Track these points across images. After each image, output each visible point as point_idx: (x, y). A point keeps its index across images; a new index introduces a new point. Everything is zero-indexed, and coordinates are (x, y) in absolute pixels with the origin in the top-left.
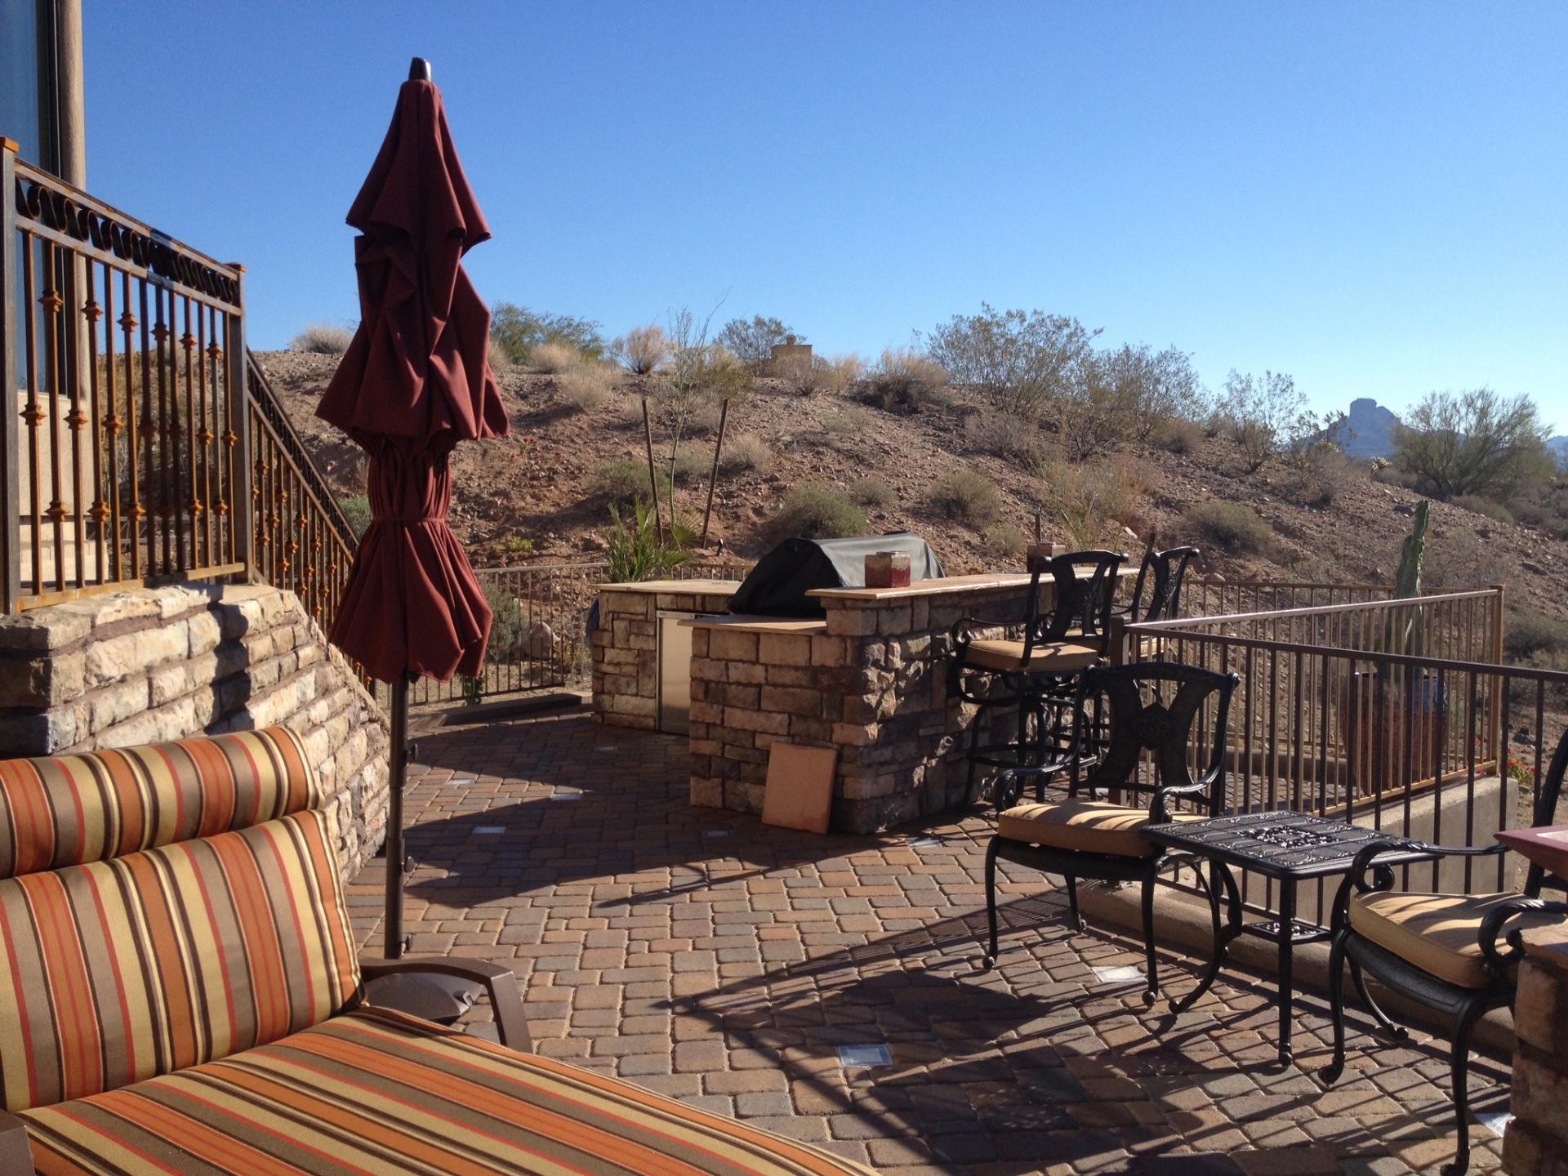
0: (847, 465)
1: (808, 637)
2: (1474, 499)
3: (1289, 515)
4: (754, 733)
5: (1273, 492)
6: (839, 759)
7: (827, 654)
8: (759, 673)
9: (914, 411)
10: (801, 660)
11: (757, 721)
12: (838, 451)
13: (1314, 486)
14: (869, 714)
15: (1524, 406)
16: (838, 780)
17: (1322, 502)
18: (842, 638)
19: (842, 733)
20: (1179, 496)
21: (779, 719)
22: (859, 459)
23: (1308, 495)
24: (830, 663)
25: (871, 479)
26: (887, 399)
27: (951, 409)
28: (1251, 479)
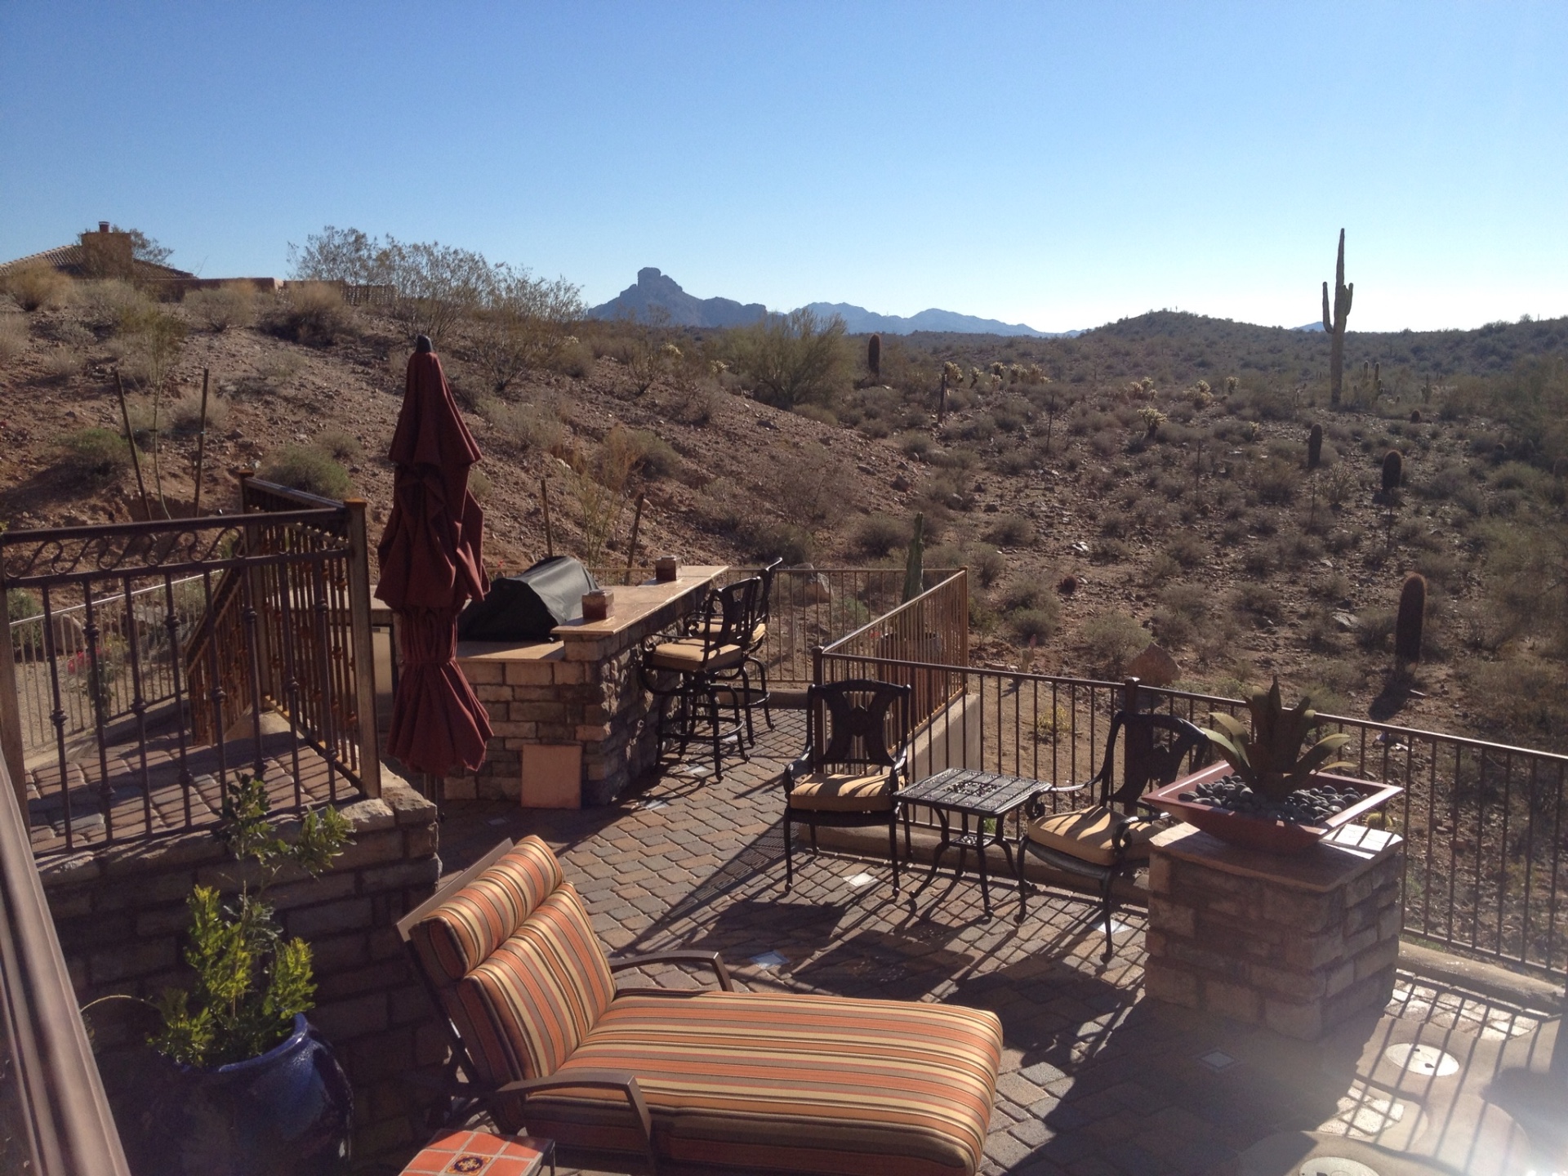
0: (302, 414)
1: (549, 661)
2: (813, 409)
3: (683, 435)
4: (504, 739)
5: (662, 412)
6: (584, 752)
7: (567, 675)
8: (506, 693)
9: (329, 343)
10: (546, 681)
11: (509, 729)
12: (286, 399)
13: (695, 406)
14: (605, 716)
15: (836, 323)
16: (585, 768)
17: (702, 421)
18: (581, 663)
19: (583, 733)
20: (592, 424)
21: (527, 728)
22: (312, 410)
23: (690, 414)
24: (572, 681)
25: (332, 430)
26: (302, 332)
27: (366, 340)
28: (642, 402)
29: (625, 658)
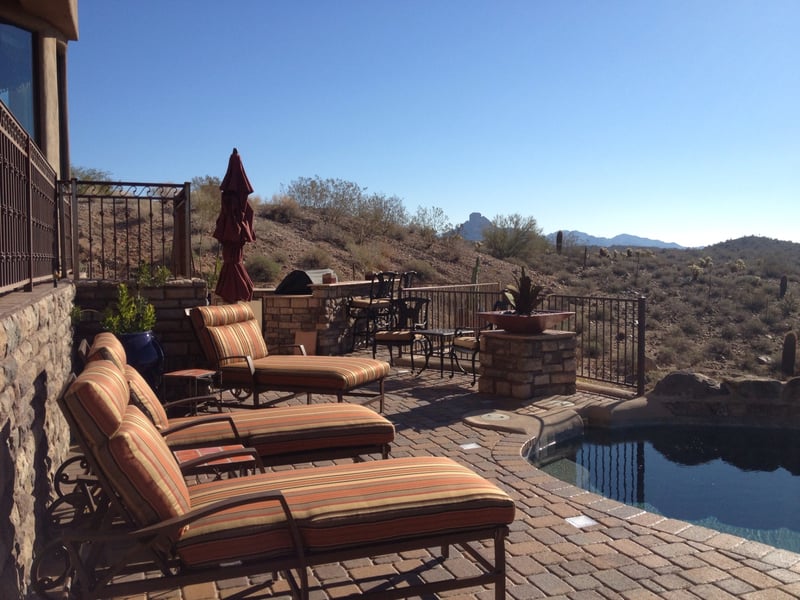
0: (267, 245)
1: (307, 299)
2: (513, 259)
3: (443, 265)
4: (289, 330)
5: (437, 256)
6: (318, 335)
7: (313, 304)
8: (291, 311)
9: (288, 222)
10: (305, 306)
11: (291, 325)
12: (262, 239)
13: (452, 254)
14: (327, 320)
15: (532, 221)
16: (318, 341)
17: (455, 260)
18: (318, 299)
19: (319, 326)
20: (400, 258)
21: (298, 325)
22: (272, 243)
23: (449, 258)
24: (315, 306)
26: (277, 216)
27: (304, 221)
28: (427, 251)
29: (339, 301)
